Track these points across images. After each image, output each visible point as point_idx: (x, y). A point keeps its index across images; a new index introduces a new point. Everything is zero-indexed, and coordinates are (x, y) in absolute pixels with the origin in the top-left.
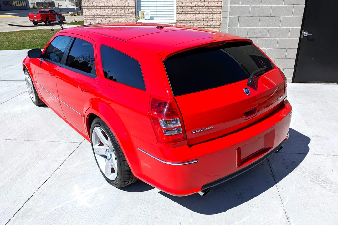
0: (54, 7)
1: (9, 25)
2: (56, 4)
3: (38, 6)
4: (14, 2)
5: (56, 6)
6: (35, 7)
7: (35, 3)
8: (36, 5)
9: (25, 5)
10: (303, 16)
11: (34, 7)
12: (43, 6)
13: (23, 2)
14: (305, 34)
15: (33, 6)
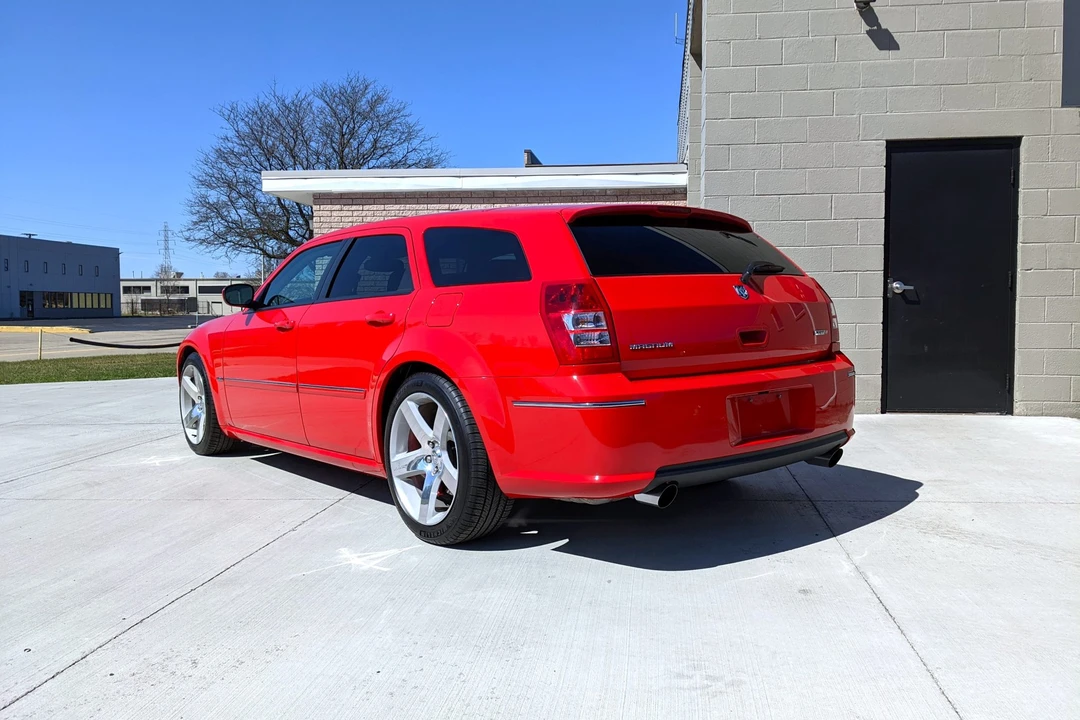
0: (196, 314)
1: (72, 340)
2: (200, 305)
3: (145, 310)
4: (75, 296)
5: (200, 310)
6: (136, 312)
7: (140, 301)
8: (139, 306)
9: (109, 306)
10: (885, 245)
11: (133, 311)
12: (160, 311)
13: (102, 296)
14: (897, 288)
15: (130, 309)
